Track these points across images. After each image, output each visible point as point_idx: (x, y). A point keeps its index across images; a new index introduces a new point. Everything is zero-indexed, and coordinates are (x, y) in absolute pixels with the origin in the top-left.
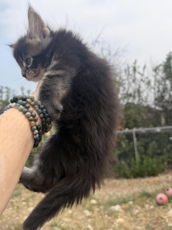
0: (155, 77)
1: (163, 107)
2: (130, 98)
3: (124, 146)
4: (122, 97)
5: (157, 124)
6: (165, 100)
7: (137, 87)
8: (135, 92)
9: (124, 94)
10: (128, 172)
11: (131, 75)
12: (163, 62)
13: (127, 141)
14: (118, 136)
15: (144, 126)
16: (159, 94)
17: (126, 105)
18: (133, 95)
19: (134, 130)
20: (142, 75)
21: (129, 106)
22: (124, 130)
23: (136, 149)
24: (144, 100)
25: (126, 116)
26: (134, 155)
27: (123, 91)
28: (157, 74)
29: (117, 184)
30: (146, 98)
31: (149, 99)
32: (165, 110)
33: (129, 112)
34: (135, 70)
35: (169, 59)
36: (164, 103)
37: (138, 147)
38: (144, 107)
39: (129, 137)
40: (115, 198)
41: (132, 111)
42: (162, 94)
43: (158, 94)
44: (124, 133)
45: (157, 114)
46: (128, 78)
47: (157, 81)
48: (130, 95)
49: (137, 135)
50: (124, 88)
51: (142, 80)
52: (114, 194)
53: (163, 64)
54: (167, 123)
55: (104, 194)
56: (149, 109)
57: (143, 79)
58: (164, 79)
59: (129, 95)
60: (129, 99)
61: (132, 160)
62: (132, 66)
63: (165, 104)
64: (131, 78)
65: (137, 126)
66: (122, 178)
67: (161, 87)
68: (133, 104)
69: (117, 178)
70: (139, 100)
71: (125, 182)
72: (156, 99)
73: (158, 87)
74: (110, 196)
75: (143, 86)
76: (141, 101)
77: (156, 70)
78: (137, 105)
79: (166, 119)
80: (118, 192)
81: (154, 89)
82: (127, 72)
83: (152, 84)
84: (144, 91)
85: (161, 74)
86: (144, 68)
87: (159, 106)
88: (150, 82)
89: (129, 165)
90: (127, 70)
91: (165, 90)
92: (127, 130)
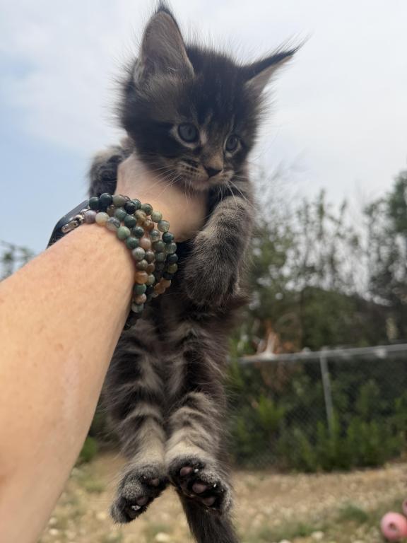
0: (370, 227)
1: (391, 297)
2: (311, 275)
3: (299, 390)
4: (292, 273)
5: (378, 337)
6: (396, 281)
7: (327, 250)
8: (322, 262)
9: (297, 267)
10: (309, 457)
11: (313, 223)
12: (387, 193)
13: (306, 379)
14: (285, 367)
15: (348, 342)
16: (380, 267)
17: (302, 293)
18: (317, 269)
19: (324, 353)
20: (339, 223)
21: (309, 295)
22: (299, 352)
23: (328, 399)
24: (345, 279)
25: (303, 318)
26: (324, 415)
27: (294, 259)
28: (374, 220)
29: (284, 486)
30: (351, 276)
31: (357, 278)
32: (397, 306)
33: (309, 310)
34: (321, 211)
35: (400, 187)
36: (393, 287)
37: (333, 394)
38: (344, 296)
39: (311, 369)
40: (277, 522)
41: (316, 307)
42: (387, 267)
43: (378, 269)
44: (299, 361)
45: (377, 315)
46: (305, 230)
47: (374, 237)
48: (312, 269)
49: (332, 365)
50: (298, 253)
51: (338, 235)
52: (276, 511)
53: (386, 197)
54: (403, 337)
55: (252, 511)
56: (357, 302)
57: (342, 231)
58: (391, 234)
59: (307, 270)
60: (309, 278)
61: (320, 426)
62: (314, 204)
63: (395, 291)
64: (311, 230)
65: (331, 344)
66: (294, 471)
67: (385, 251)
68: (319, 289)
69: (283, 471)
70: (334, 281)
71: (303, 481)
72: (373, 279)
73: (378, 251)
74: (266, 516)
75: (342, 250)
76: (337, 284)
77: (370, 210)
78: (326, 292)
79: (399, 326)
80: (287, 507)
81: (368, 254)
82: (303, 217)
83: (364, 243)
84: (344, 260)
85: (383, 222)
86: (344, 207)
87: (382, 296)
88: (359, 238)
89: (313, 440)
90: (302, 212)
91: (394, 257)
92: (306, 353)
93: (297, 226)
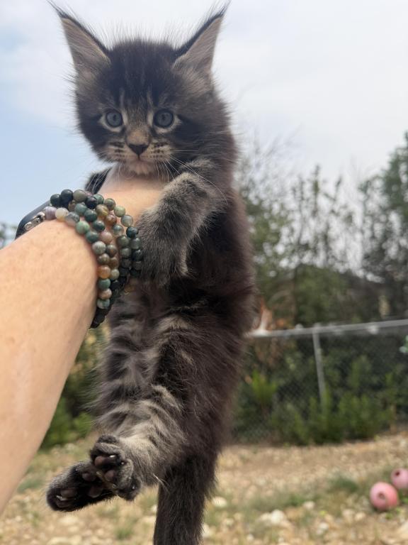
0: (364, 204)
1: (383, 274)
2: (305, 253)
3: (292, 366)
4: (286, 251)
5: (371, 314)
6: (389, 257)
7: (321, 227)
8: (316, 240)
9: (291, 244)
10: (302, 430)
11: (308, 200)
12: (382, 170)
13: (298, 355)
14: (278, 343)
15: (339, 319)
16: (374, 244)
17: (296, 270)
18: (311, 246)
19: (317, 329)
20: (334, 200)
21: (302, 272)
22: (292, 328)
23: (320, 374)
24: (339, 257)
25: (296, 295)
26: (316, 390)
27: (288, 236)
28: (368, 197)
29: (277, 458)
30: (344, 254)
31: (350, 256)
32: (389, 283)
33: (302, 287)
34: (316, 188)
35: (395, 164)
36: (386, 264)
37: (324, 369)
38: (337, 273)
39: (304, 345)
40: (270, 493)
41: (309, 284)
42: (381, 244)
43: (372, 246)
44: (292, 337)
45: (370, 292)
46: (300, 206)
47: (368, 214)
48: (306, 247)
49: (324, 340)
50: (292, 231)
51: (333, 211)
52: (269, 483)
53: (382, 174)
54: (395, 313)
55: (245, 483)
56: (349, 279)
57: (336, 208)
58: (385, 211)
59: (302, 247)
60: (303, 255)
61: (313, 400)
62: (309, 180)
63: (388, 268)
64: (307, 207)
65: (323, 320)
66: (287, 444)
67: (379, 228)
68: (313, 267)
69: (276, 444)
70: (328, 258)
71: (296, 454)
72: (367, 257)
73: (372, 228)
74: (260, 488)
75: (337, 227)
76: (330, 261)
77: (365, 188)
78: (320, 269)
79: (391, 302)
80: (278, 478)
81: (362, 232)
82: (298, 194)
83: (358, 220)
84: (338, 237)
85: (378, 199)
86: (339, 183)
87: (375, 273)
88: (353, 216)
89: (305, 414)
90: (297, 189)
91: (387, 234)
92: (299, 330)
93: (291, 203)
